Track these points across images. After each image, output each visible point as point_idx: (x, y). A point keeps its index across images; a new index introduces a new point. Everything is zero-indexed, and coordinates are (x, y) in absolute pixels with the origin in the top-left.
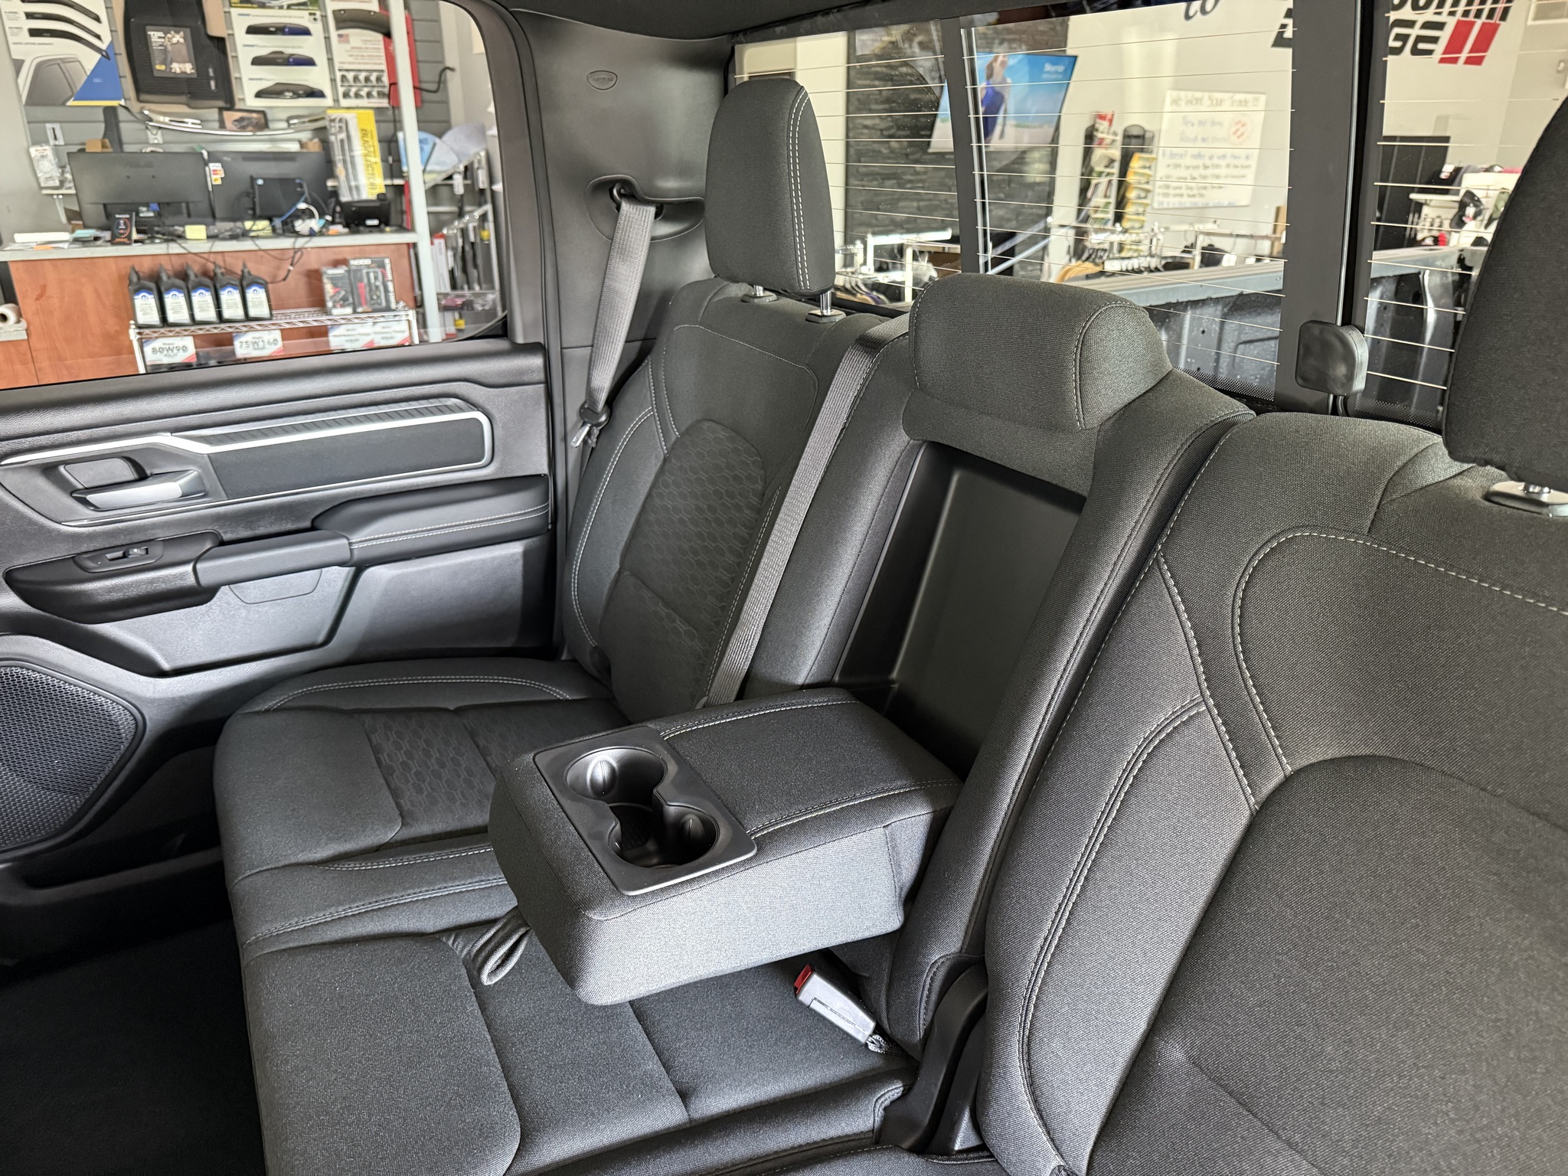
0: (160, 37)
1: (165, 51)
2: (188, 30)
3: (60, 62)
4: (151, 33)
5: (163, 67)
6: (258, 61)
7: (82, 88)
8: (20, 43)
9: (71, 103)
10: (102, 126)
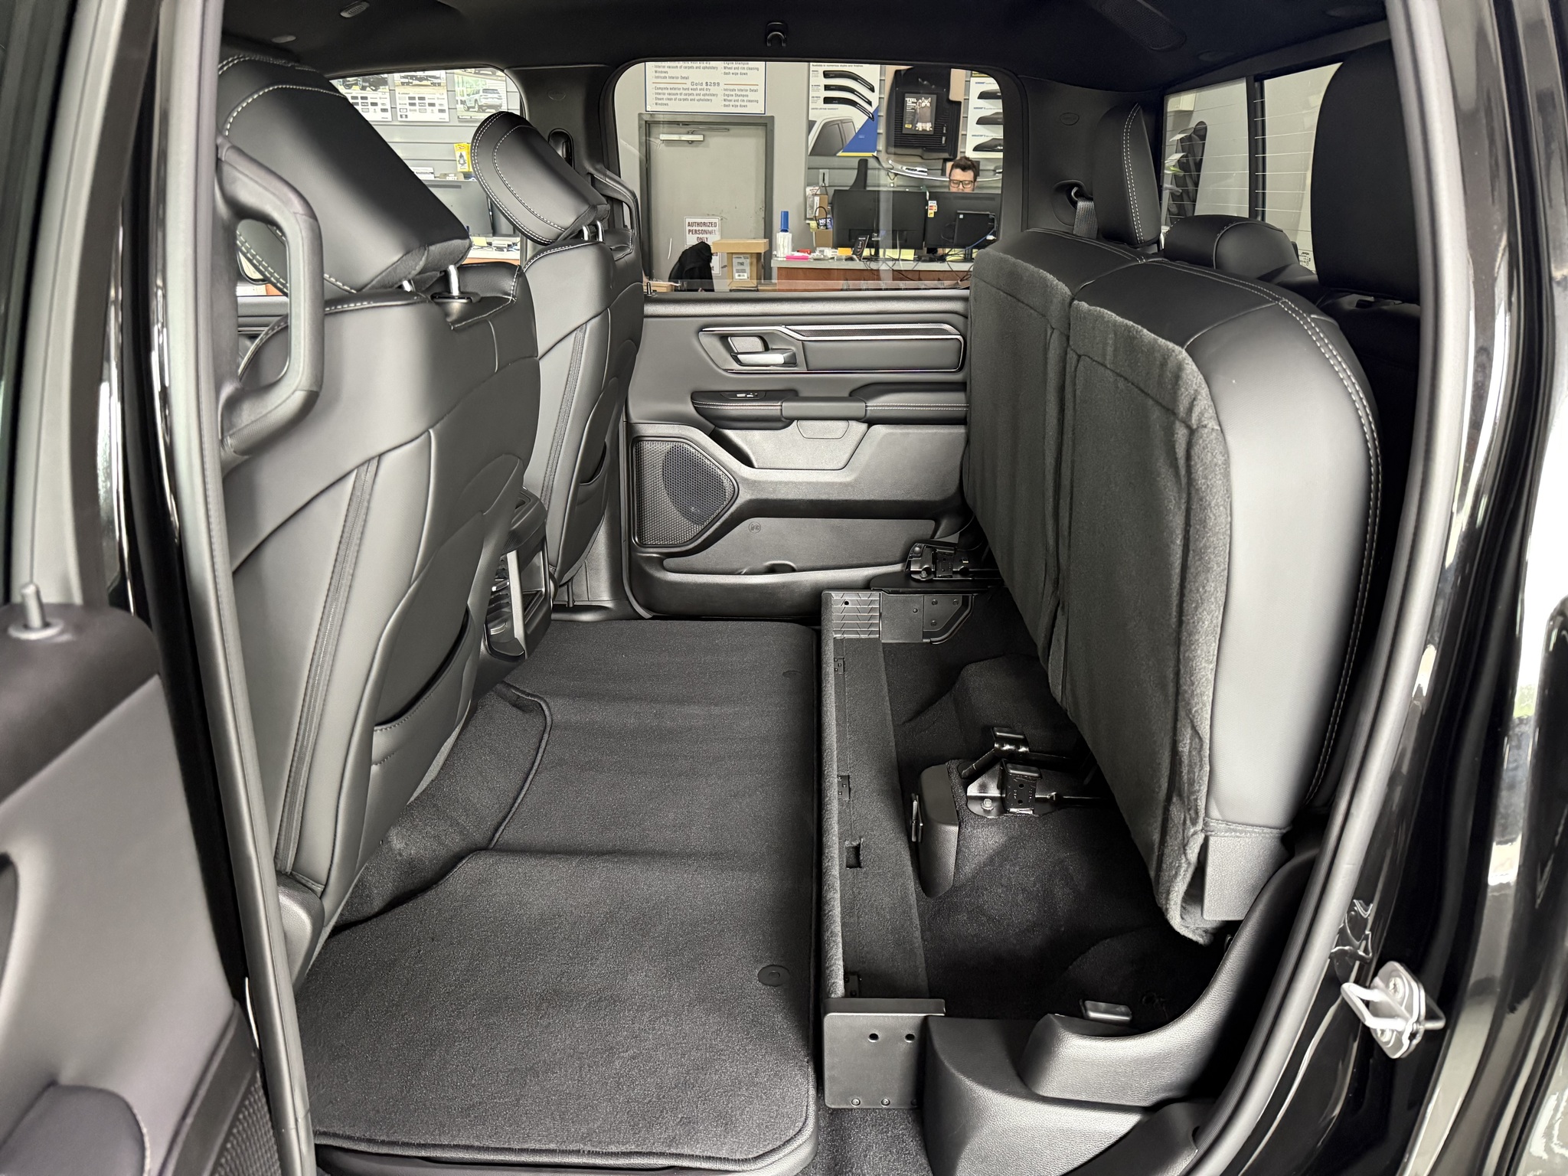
0: (913, 103)
1: (914, 113)
2: (935, 96)
3: (841, 123)
4: (907, 99)
5: (911, 126)
6: (982, 121)
7: (850, 142)
8: (817, 109)
9: (840, 154)
10: (856, 172)
